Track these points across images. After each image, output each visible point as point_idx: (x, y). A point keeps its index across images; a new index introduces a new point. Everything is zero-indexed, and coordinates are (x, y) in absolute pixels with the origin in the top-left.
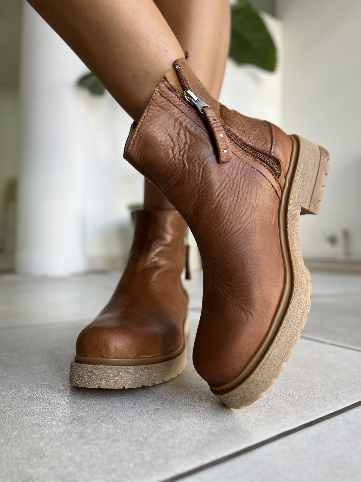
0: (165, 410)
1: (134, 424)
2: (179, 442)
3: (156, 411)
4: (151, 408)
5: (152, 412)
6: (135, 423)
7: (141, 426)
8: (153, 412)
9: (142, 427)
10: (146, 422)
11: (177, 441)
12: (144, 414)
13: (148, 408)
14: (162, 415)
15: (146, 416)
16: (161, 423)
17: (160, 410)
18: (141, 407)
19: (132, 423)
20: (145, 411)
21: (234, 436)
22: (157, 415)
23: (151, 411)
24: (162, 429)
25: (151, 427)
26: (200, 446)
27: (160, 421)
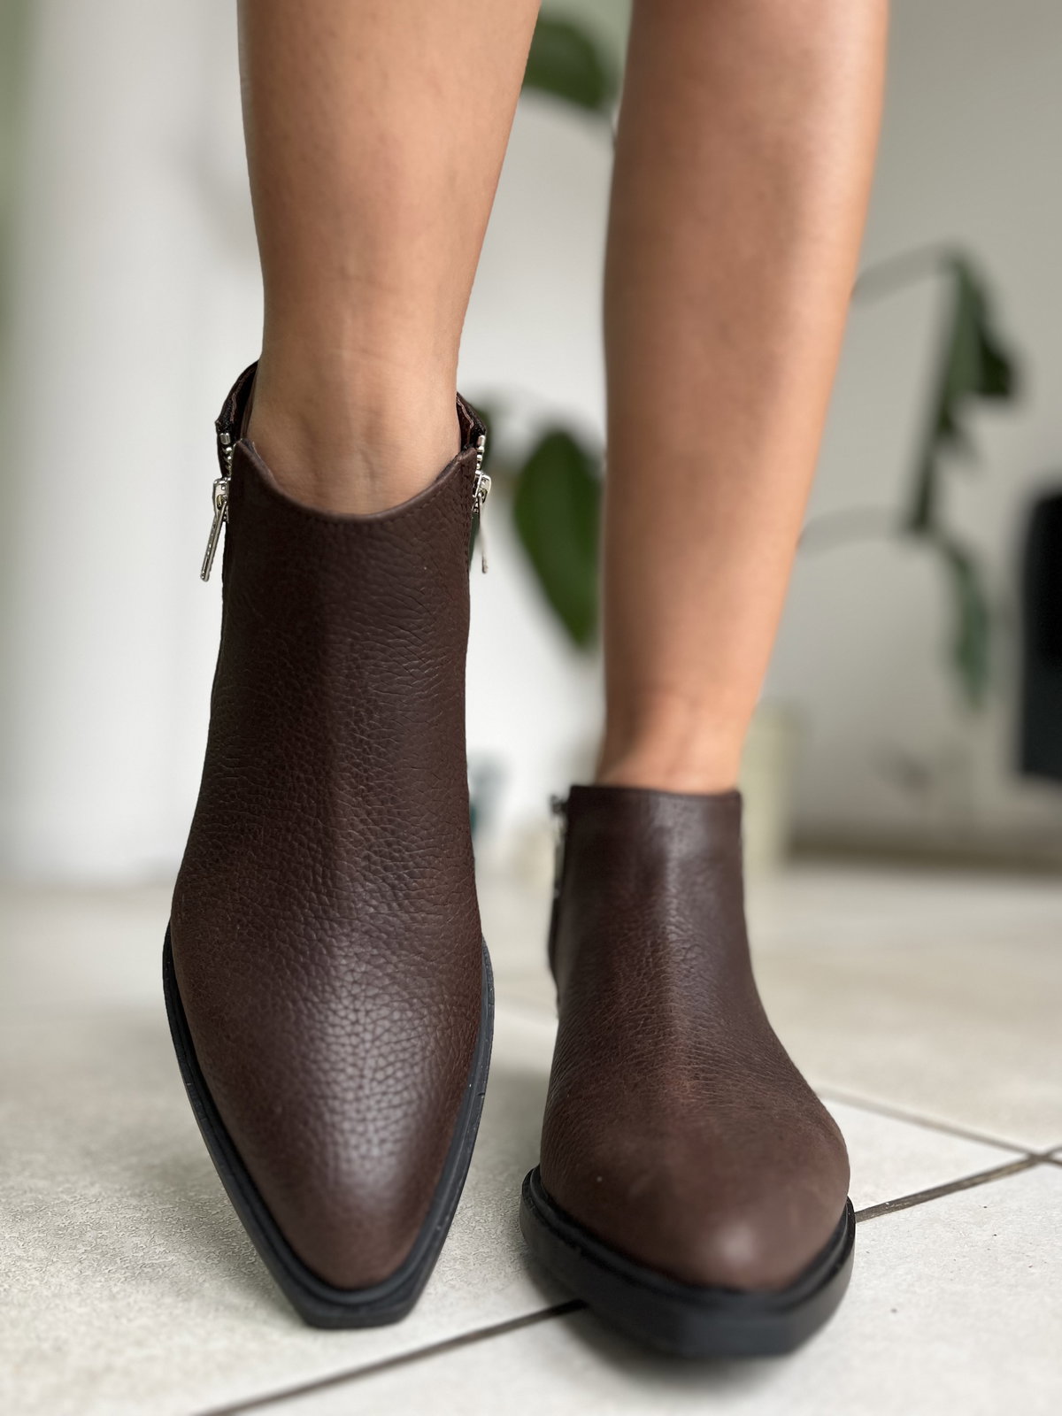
0: (166, 1269)
3: (138, 1272)
4: (130, 1262)
5: (125, 1273)
8: (128, 1274)
12: (98, 1279)
13: (119, 1261)
14: (148, 1281)
15: (99, 1285)
16: (132, 1303)
17: (149, 1270)
18: (99, 1260)
20: (107, 1271)
22: (134, 1282)
23: (123, 1271)
26: (203, 1369)
27: (131, 1300)
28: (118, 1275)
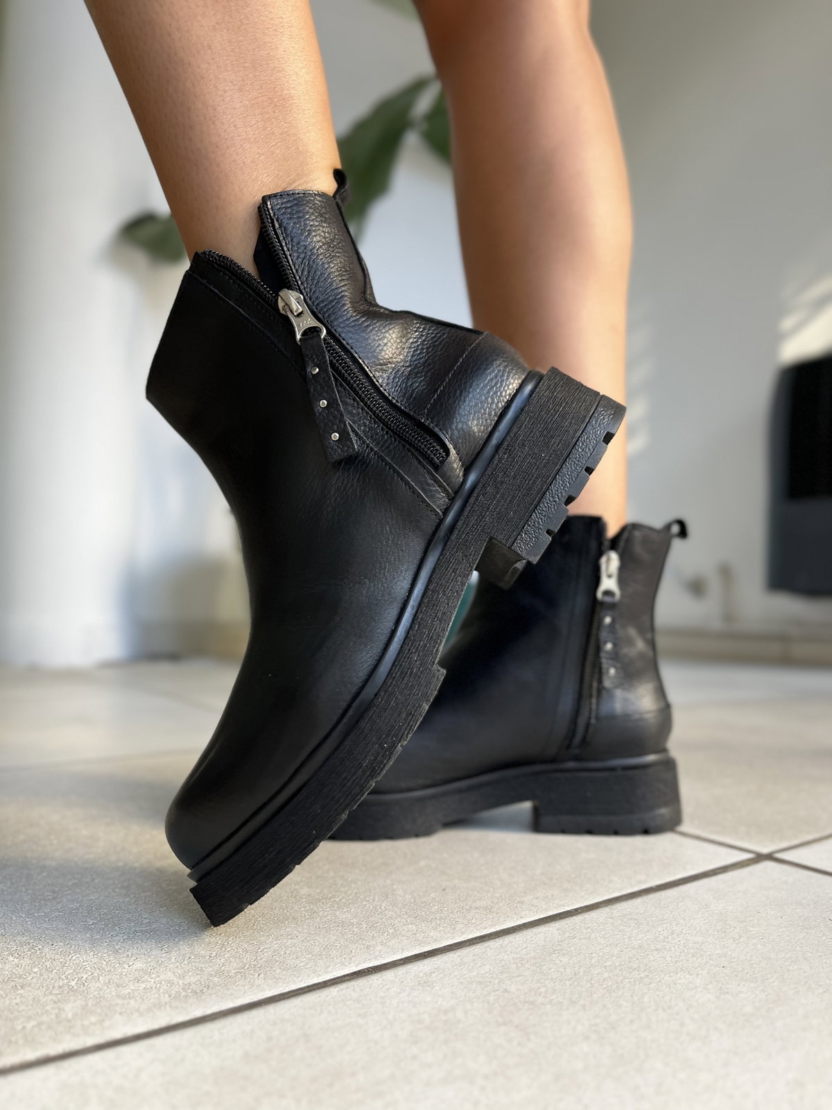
0: (151, 933)
1: (74, 958)
2: (144, 988)
3: (132, 935)
6: (78, 956)
7: (87, 961)
8: (125, 937)
9: (86, 964)
10: (99, 955)
11: (143, 986)
12: (104, 940)
13: (118, 929)
15: (106, 944)
16: (130, 955)
17: (140, 934)
18: (103, 929)
19: (70, 956)
20: (110, 936)
21: (262, 976)
22: (130, 942)
23: (122, 935)
24: (126, 966)
25: (105, 963)
26: (184, 994)
28: (117, 938)
